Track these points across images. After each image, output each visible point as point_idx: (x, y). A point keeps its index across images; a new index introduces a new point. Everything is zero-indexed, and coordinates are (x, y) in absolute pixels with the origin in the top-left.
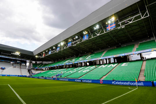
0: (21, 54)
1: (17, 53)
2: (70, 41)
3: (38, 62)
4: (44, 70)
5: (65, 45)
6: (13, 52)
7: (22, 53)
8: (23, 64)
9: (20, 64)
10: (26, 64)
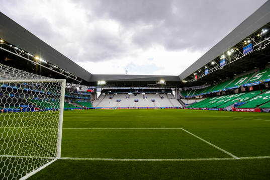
0: (166, 82)
1: (162, 82)
2: (248, 44)
3: (186, 89)
4: (198, 99)
5: (235, 54)
6: (158, 82)
7: (167, 80)
8: (169, 94)
9: (166, 93)
10: (172, 93)
